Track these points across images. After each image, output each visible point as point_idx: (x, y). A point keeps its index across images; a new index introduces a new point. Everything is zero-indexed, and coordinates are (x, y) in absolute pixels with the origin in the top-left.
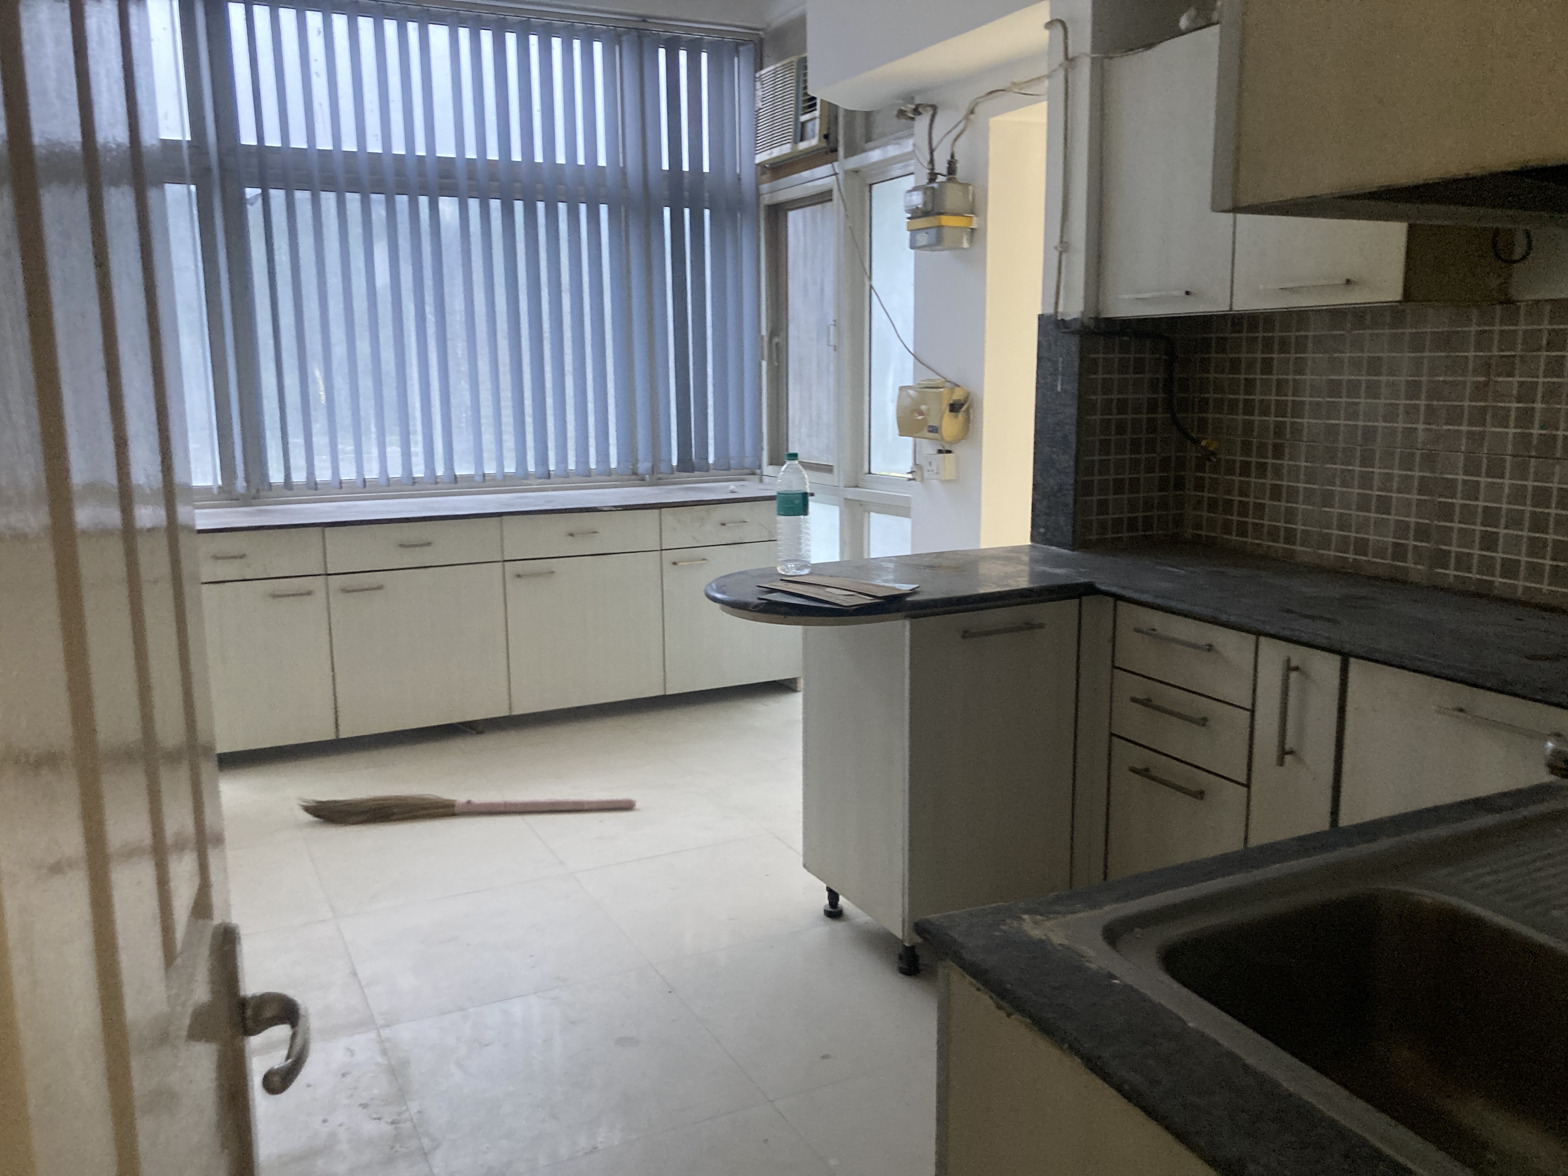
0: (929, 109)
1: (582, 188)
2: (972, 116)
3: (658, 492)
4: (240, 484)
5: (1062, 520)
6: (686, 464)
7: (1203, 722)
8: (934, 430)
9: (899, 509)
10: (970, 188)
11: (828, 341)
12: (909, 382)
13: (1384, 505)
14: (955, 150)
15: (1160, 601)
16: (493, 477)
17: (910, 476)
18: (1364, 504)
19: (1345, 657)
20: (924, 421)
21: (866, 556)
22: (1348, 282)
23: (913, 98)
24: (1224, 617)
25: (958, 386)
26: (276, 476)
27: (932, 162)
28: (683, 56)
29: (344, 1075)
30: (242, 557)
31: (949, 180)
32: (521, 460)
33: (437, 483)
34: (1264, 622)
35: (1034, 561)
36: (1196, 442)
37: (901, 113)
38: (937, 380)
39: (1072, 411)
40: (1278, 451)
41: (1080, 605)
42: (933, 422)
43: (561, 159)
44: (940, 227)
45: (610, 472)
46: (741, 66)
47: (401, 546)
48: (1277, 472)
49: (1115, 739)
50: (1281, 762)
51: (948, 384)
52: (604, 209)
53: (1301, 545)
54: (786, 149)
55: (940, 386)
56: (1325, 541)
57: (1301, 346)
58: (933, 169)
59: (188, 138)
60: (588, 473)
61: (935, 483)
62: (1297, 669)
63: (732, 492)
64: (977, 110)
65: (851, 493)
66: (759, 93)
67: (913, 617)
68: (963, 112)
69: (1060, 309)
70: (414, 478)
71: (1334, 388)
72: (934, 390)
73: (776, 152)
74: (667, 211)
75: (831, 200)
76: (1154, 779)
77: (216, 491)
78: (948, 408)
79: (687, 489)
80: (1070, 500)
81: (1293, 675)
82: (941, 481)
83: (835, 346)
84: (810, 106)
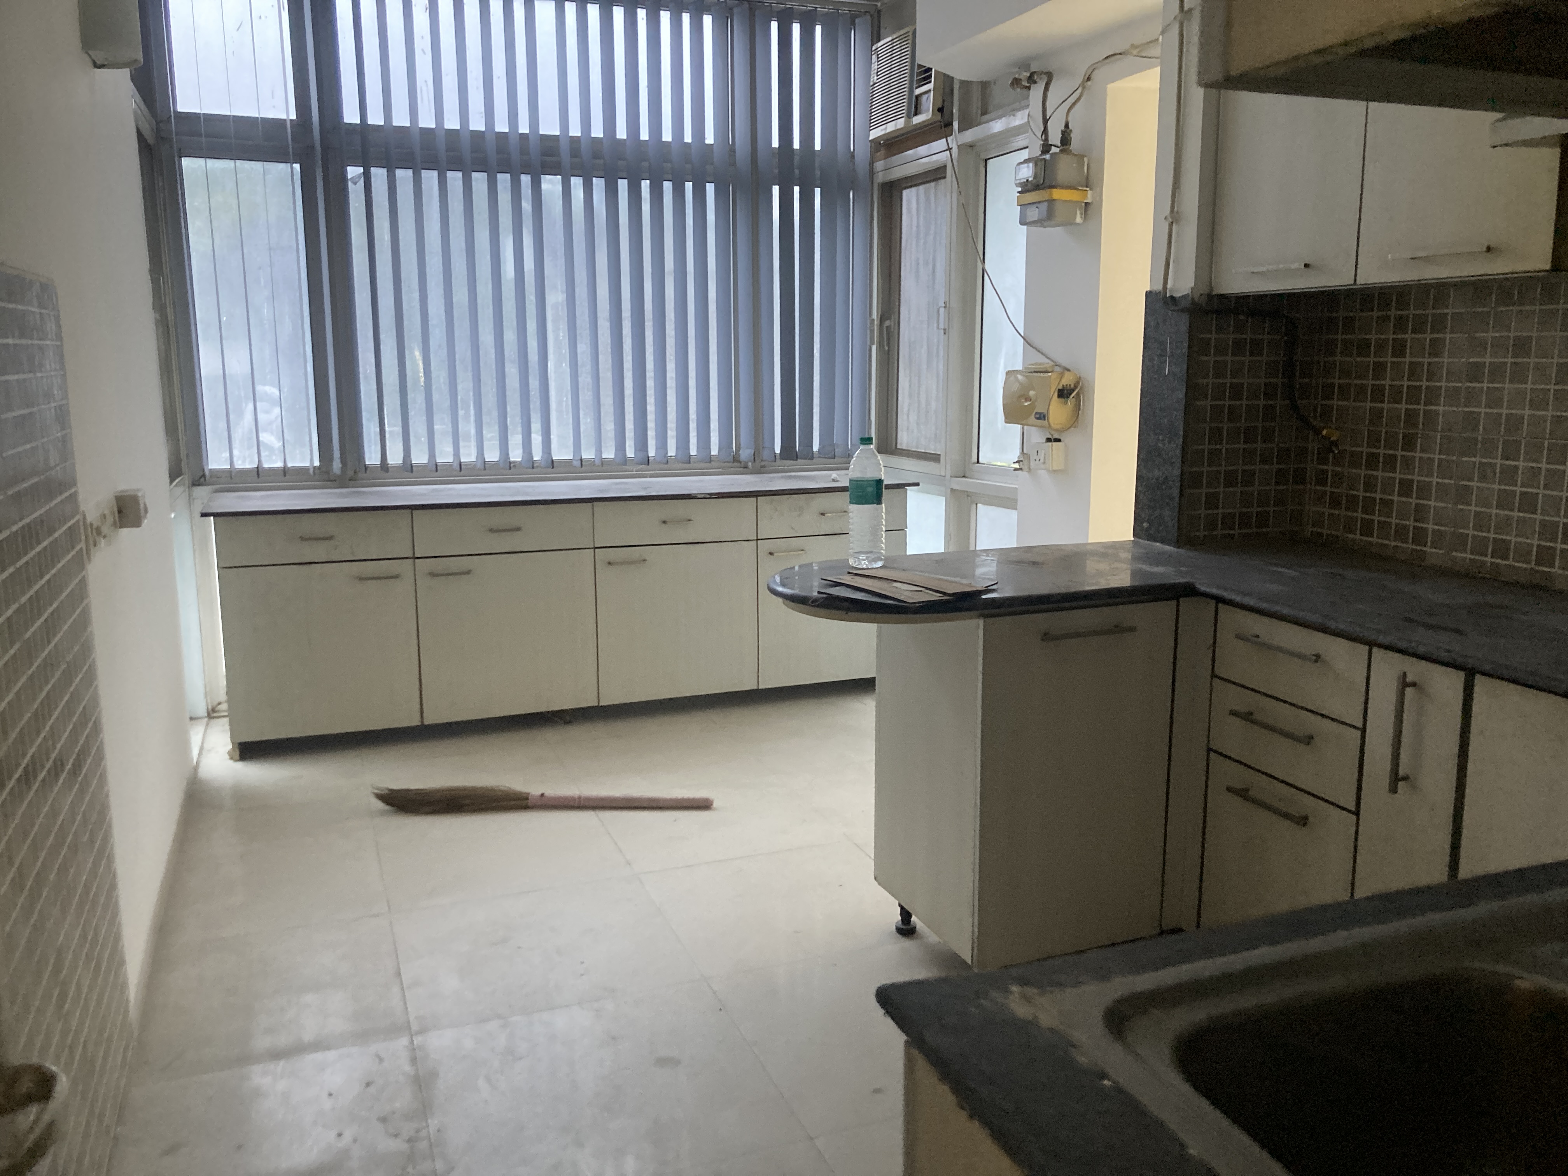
0: (1043, 76)
1: (688, 166)
2: (1089, 83)
3: (757, 480)
4: (337, 465)
5: (1167, 512)
6: (788, 452)
7: (1309, 740)
8: (1041, 417)
9: (1007, 501)
10: (1086, 159)
11: (938, 325)
12: (1019, 367)
13: (1529, 503)
14: (1070, 119)
15: (1264, 605)
16: (591, 462)
17: (1017, 466)
18: (1505, 499)
19: (1471, 673)
20: (1032, 406)
21: (972, 548)
22: (1489, 249)
23: (1029, 65)
24: (1333, 625)
25: (1069, 370)
26: (372, 458)
27: (1045, 131)
28: (796, 28)
29: (368, 1085)
30: (330, 538)
31: (1061, 151)
32: (621, 446)
33: (533, 468)
34: (1379, 631)
35: (1135, 558)
36: (1318, 432)
37: (1016, 82)
38: (1046, 363)
39: (1181, 395)
40: (1409, 443)
41: (1178, 606)
42: (1040, 409)
43: (667, 137)
44: (1051, 202)
45: (710, 459)
46: (857, 39)
47: (491, 530)
48: (1408, 463)
49: (1212, 754)
50: (1394, 790)
51: (1057, 369)
52: (710, 188)
53: (1431, 547)
54: (901, 123)
55: (1050, 370)
56: (1461, 542)
57: (1439, 324)
58: (1046, 139)
59: (293, 116)
60: (689, 459)
61: (1042, 473)
62: (1414, 685)
63: (834, 480)
64: (1092, 76)
65: (959, 484)
66: (875, 66)
67: (986, 616)
68: (1079, 81)
69: (1169, 286)
70: (510, 462)
71: (1475, 373)
72: (1041, 375)
73: (891, 127)
74: (776, 190)
75: (945, 177)
76: (1254, 801)
77: (311, 471)
78: (1056, 394)
79: (790, 477)
80: (1176, 492)
81: (1409, 691)
82: (1048, 471)
83: (945, 330)
84: (925, 79)
